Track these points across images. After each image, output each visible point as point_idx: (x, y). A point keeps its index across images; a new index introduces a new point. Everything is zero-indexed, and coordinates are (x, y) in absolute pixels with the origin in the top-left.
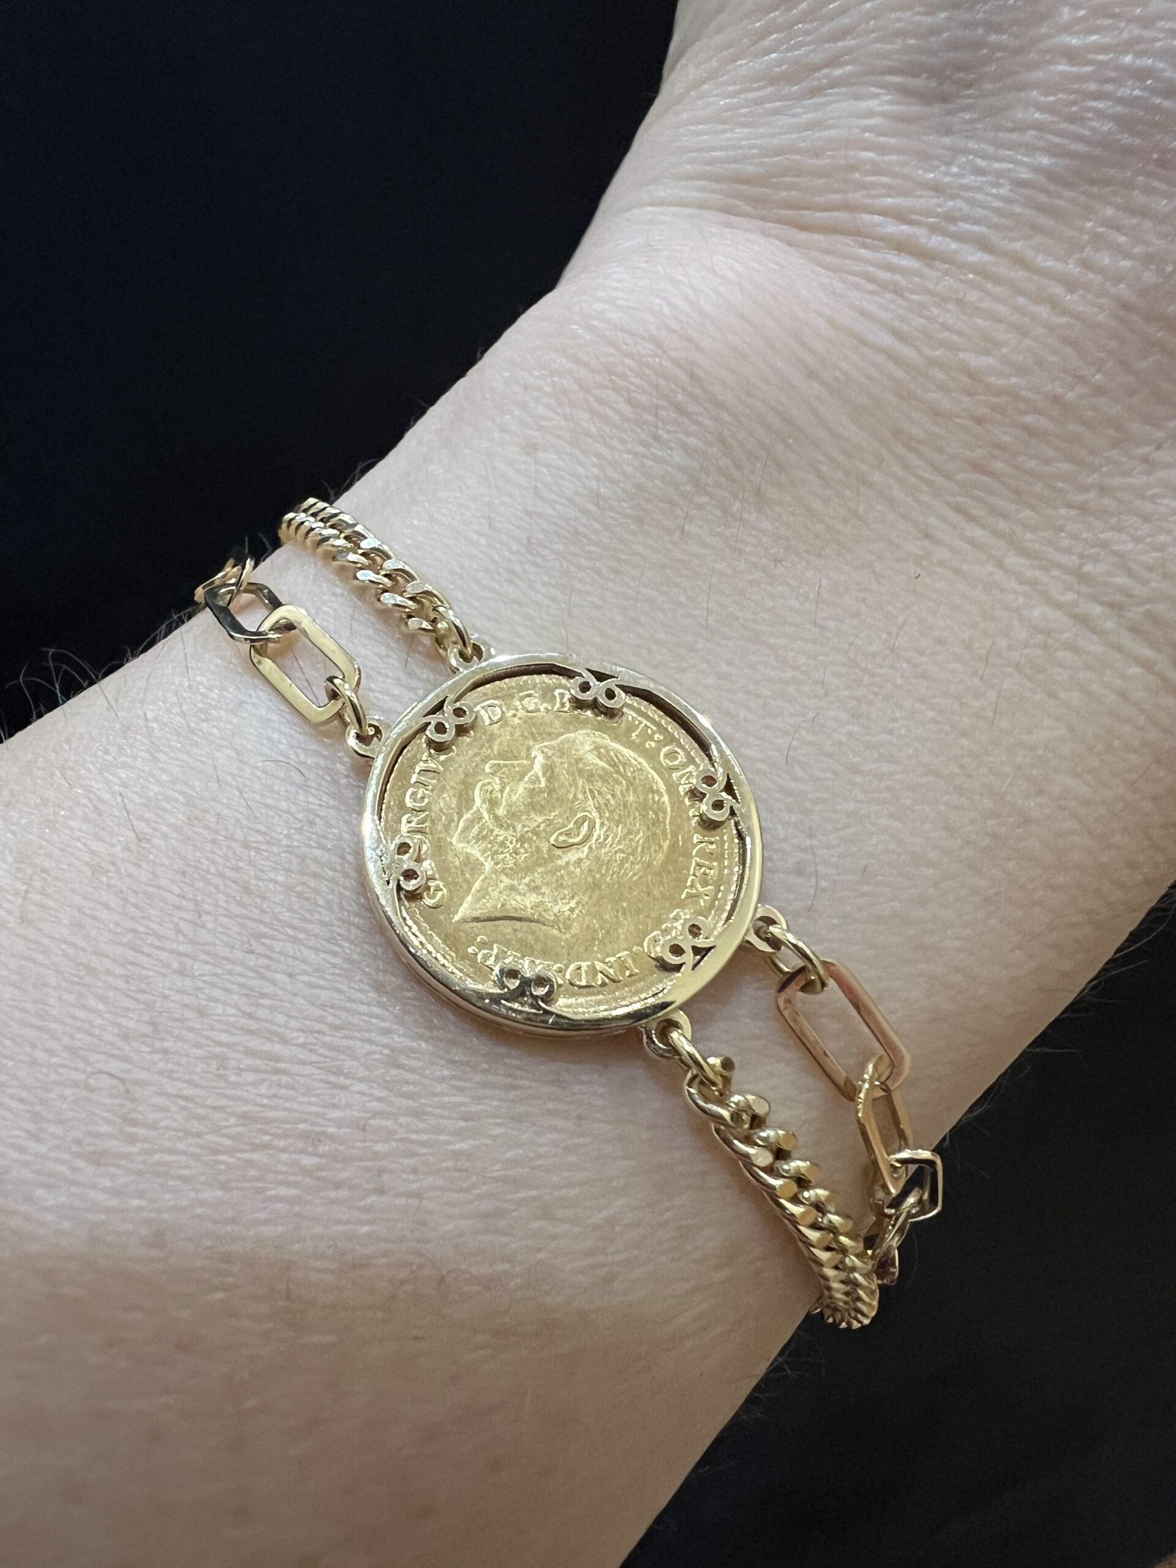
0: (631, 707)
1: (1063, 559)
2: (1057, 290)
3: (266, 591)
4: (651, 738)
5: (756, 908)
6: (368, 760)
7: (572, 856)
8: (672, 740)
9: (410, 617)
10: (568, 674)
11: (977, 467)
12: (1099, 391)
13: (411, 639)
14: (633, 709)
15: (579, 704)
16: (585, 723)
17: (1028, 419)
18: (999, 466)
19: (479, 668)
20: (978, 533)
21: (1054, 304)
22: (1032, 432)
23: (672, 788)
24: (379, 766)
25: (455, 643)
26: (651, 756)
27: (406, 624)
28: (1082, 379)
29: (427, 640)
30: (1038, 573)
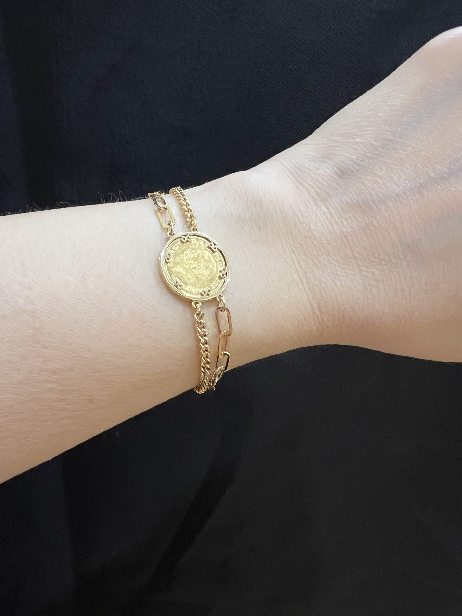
0: (217, 253)
1: (305, 269)
2: (334, 223)
3: (164, 200)
4: (218, 259)
5: (220, 294)
6: (170, 238)
7: (196, 270)
8: (221, 261)
9: (188, 218)
10: (210, 241)
11: (301, 245)
12: (329, 244)
13: (187, 222)
14: (217, 254)
15: (209, 247)
16: (209, 251)
17: (315, 242)
18: (305, 247)
19: (195, 233)
20: (293, 256)
21: (332, 225)
22: (314, 244)
23: (217, 269)
24: (171, 240)
25: (193, 227)
26: (217, 262)
27: (187, 219)
28: (328, 240)
29: (189, 224)
30: (299, 269)
